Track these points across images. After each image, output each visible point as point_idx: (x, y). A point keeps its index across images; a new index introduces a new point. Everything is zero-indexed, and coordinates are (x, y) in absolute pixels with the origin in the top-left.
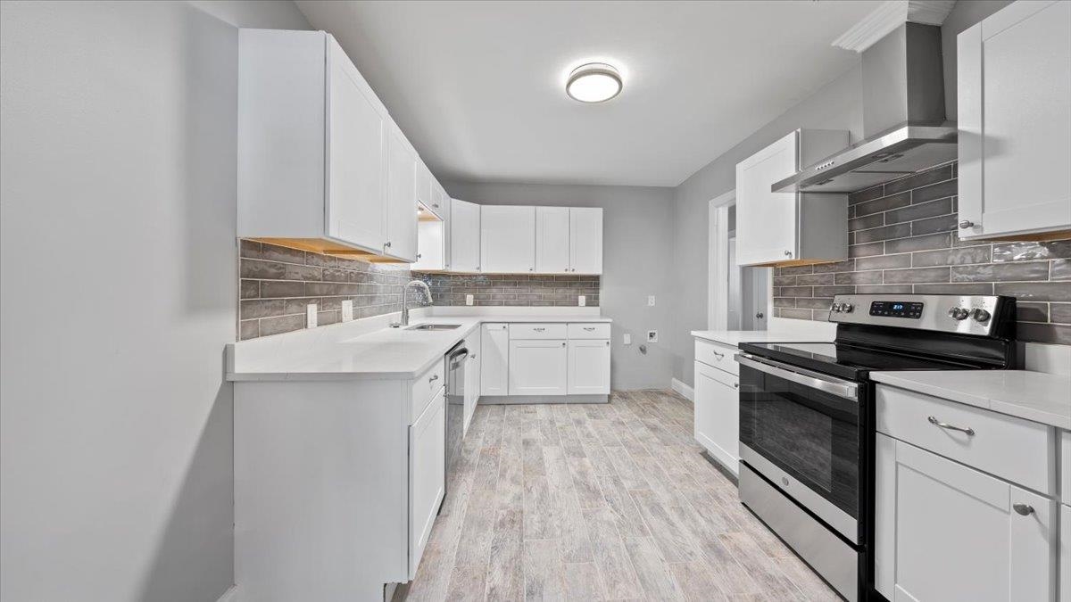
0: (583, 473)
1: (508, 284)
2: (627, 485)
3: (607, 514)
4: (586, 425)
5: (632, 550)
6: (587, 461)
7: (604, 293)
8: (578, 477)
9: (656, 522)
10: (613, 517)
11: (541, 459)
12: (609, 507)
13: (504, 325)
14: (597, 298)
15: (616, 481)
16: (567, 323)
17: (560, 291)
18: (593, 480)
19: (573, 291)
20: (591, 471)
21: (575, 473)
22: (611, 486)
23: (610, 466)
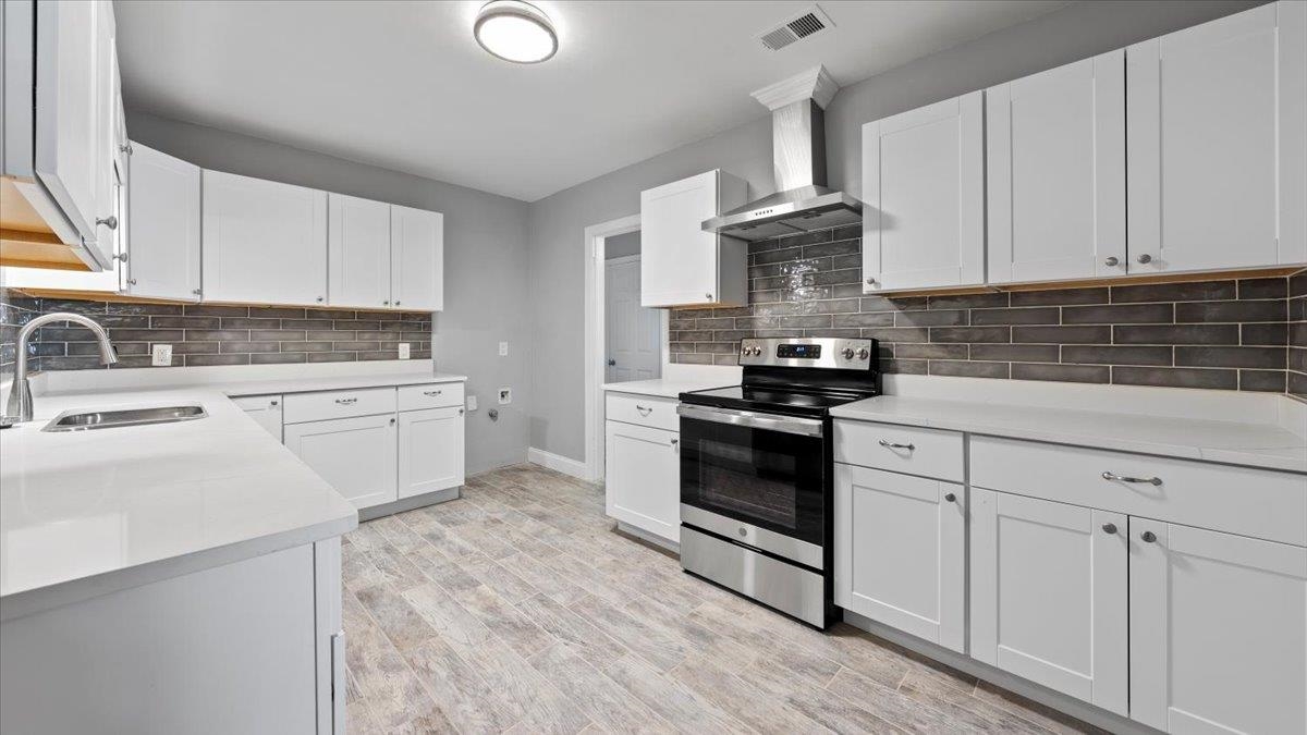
0: (492, 609)
1: (260, 324)
2: (560, 599)
3: (563, 651)
4: (448, 538)
5: (622, 679)
6: (484, 588)
7: (437, 339)
8: (490, 617)
9: (624, 632)
10: (573, 651)
11: (410, 613)
12: (559, 640)
13: (274, 399)
14: (428, 346)
15: (544, 601)
16: (397, 387)
17: (367, 336)
18: (513, 612)
19: (390, 336)
20: (501, 600)
21: (479, 613)
22: (543, 611)
23: (521, 583)
